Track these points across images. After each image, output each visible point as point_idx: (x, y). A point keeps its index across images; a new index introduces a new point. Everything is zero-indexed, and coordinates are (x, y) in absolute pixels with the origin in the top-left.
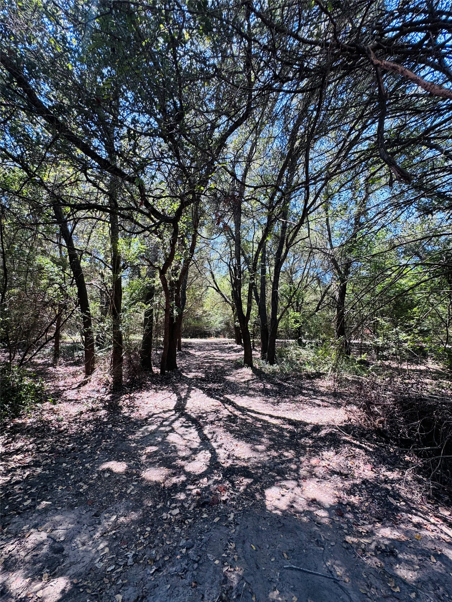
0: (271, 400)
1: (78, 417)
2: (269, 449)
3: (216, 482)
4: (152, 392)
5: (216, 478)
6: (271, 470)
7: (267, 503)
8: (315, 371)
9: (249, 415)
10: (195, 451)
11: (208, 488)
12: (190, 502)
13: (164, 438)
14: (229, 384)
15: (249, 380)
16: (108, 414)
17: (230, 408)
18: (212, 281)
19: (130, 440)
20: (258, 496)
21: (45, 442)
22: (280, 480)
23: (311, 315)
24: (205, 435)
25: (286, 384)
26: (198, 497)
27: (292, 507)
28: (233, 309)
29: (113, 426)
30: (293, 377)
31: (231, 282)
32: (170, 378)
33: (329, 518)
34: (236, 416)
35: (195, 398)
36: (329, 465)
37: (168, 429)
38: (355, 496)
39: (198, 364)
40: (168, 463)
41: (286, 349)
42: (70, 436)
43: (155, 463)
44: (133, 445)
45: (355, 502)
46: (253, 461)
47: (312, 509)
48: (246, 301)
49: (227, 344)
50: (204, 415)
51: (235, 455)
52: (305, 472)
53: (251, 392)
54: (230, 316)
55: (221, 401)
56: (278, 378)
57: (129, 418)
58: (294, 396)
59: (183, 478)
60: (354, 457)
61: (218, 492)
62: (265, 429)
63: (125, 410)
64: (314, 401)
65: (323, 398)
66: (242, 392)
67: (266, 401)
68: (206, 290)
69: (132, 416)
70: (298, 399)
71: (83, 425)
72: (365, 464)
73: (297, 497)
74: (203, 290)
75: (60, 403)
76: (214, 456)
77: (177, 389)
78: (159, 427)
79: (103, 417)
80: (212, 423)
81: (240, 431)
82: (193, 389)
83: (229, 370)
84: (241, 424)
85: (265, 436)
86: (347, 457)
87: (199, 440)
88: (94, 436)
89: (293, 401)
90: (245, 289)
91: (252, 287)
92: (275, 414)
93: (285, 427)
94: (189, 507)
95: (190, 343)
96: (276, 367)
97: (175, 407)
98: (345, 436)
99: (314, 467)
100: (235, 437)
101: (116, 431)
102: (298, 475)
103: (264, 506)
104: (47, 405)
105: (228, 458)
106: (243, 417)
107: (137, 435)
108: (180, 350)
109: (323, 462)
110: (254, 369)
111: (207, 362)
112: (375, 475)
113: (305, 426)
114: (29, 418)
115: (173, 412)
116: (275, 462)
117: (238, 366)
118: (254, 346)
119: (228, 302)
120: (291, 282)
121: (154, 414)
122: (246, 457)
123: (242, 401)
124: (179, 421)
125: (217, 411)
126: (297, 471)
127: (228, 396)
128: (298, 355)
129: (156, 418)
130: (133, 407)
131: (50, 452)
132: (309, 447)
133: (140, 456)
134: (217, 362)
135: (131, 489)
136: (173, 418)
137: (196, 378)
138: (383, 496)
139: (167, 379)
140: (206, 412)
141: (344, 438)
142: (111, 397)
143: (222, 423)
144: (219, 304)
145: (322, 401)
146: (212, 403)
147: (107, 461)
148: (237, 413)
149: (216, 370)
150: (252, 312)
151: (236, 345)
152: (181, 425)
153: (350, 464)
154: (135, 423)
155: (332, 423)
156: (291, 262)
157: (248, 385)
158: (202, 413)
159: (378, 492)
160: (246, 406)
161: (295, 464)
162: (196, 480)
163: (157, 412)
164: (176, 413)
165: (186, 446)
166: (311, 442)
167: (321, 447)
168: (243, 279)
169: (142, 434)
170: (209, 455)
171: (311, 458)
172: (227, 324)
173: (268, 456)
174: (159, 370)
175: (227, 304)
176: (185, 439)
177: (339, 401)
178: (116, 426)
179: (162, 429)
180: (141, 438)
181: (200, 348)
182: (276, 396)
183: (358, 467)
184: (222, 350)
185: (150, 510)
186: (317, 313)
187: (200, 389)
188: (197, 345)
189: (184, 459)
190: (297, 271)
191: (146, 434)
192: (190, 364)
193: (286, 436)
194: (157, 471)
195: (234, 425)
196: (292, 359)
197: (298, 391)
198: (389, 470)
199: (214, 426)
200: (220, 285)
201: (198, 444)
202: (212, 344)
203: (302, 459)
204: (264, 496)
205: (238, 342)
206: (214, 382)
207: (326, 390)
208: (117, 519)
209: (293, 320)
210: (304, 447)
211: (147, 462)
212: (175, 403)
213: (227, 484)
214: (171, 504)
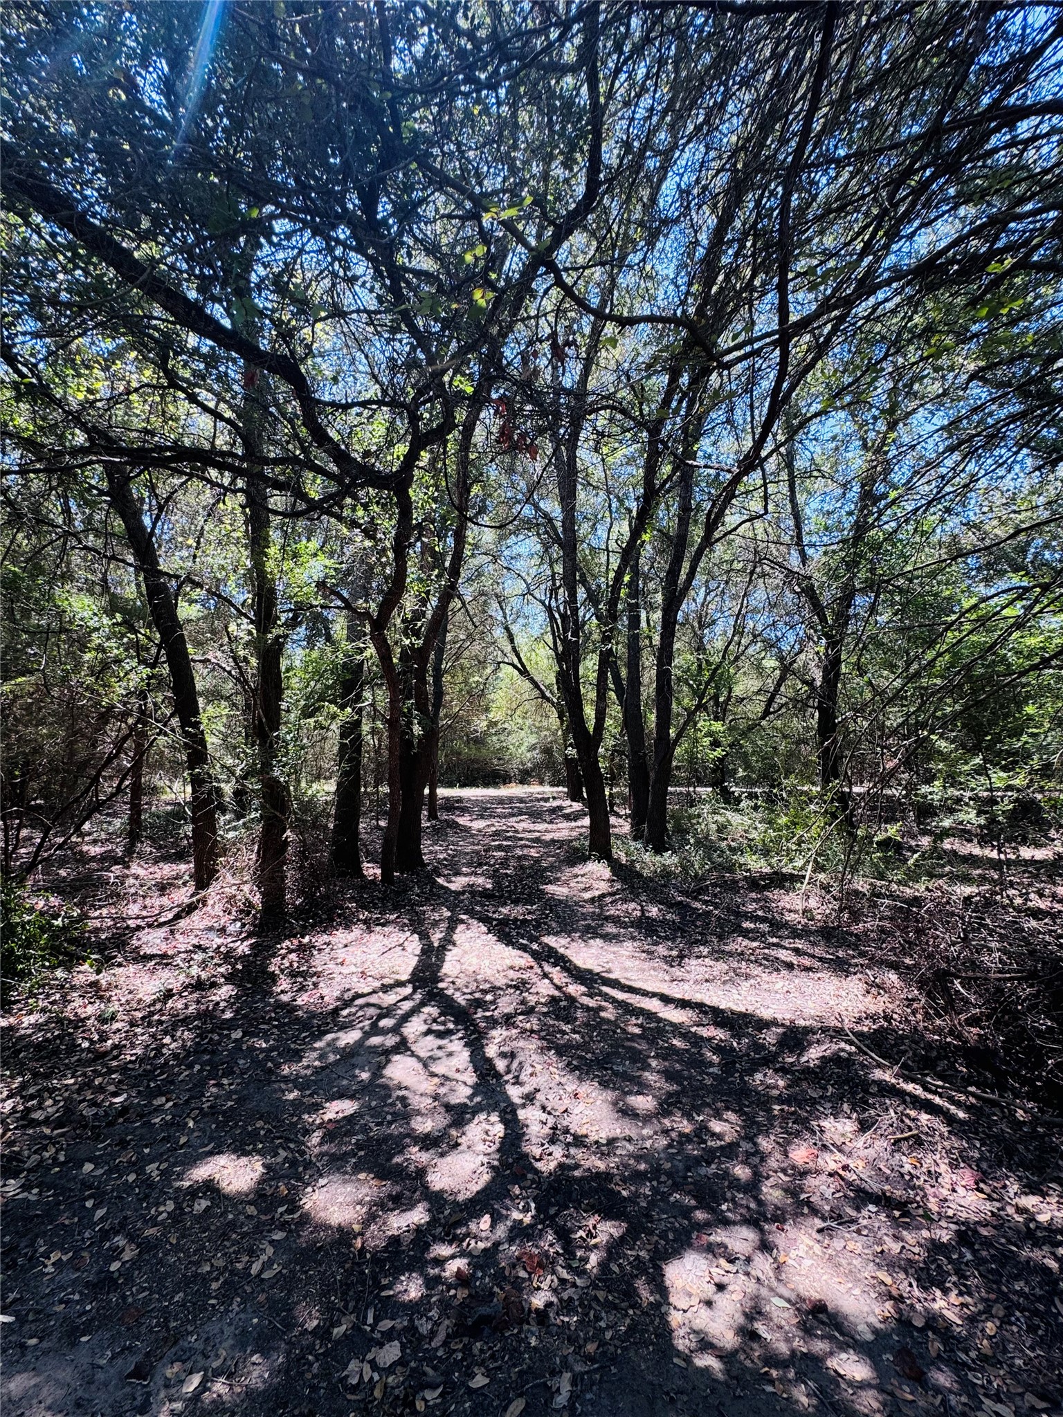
0: (661, 950)
1: (158, 1006)
2: (666, 1107)
3: (519, 1233)
4: (357, 931)
5: (516, 1215)
6: (676, 1187)
7: (675, 1318)
8: (767, 870)
9: (606, 997)
10: (460, 1115)
11: (491, 1254)
12: (434, 1313)
13: (378, 1071)
14: (553, 905)
15: (603, 896)
16: (237, 997)
17: (556, 973)
18: (508, 649)
19: (285, 1079)
20: (646, 1294)
21: (52, 1091)
22: (708, 1224)
23: (750, 728)
24: (489, 1061)
25: (697, 905)
26: (462, 1294)
27: (754, 1336)
28: (560, 717)
29: (245, 1034)
30: (715, 885)
31: (555, 649)
32: (405, 891)
33: (880, 1389)
34: (571, 999)
35: (467, 946)
36: (845, 1168)
37: (391, 1041)
38: (945, 1292)
39: (477, 853)
40: (382, 1160)
41: (691, 811)
42: (123, 1069)
43: (343, 1157)
44: (291, 1096)
45: (949, 1315)
46: (625, 1149)
47: (820, 1346)
48: (592, 695)
49: (546, 800)
50: (489, 997)
51: (574, 1128)
52: (778, 1193)
53: (611, 929)
54: (555, 734)
55: (535, 955)
56: (676, 887)
57: (290, 1008)
58: (721, 938)
59: (418, 1216)
60: (918, 1142)
61: (523, 1274)
62: (652, 1042)
63: (284, 984)
64: (774, 953)
65: (799, 944)
66: (588, 927)
67: (649, 952)
68: (495, 671)
69: (299, 1002)
70: (731, 947)
71: (166, 1033)
72: (954, 1166)
73: (764, 1292)
74: (489, 671)
75: (120, 965)
76: (514, 1133)
77: (421, 922)
78: (367, 1035)
79: (223, 1004)
80: (508, 1020)
81: (584, 1046)
82: (462, 922)
83: (552, 868)
84: (587, 1025)
85: (654, 1063)
86: (897, 1141)
87: (471, 1078)
88: (190, 1066)
89: (719, 955)
90: (589, 666)
91: (607, 661)
92: (676, 992)
93: (705, 1032)
94: (433, 1333)
95: (460, 800)
96: (669, 859)
97: (413, 974)
98: (879, 1066)
99: (804, 1174)
100: (570, 1068)
101: (252, 1049)
102: (760, 1203)
103: (665, 1332)
104: (85, 973)
105: (553, 1140)
106: (591, 1003)
107: (305, 1062)
108: (435, 818)
109: (827, 1156)
110: (615, 865)
111: (499, 848)
112: (988, 1207)
113: (760, 1030)
114: (30, 1013)
115: (408, 990)
116: (688, 1157)
117: (575, 856)
118: (612, 805)
119: (548, 700)
120: (701, 648)
121: (358, 996)
122: (603, 1136)
123: (587, 955)
124: (423, 1017)
125: (521, 986)
126: (752, 1187)
127: (550, 940)
128: (722, 828)
129: (361, 1007)
130: (304, 975)
131: (59, 1124)
132: (780, 1100)
133: (307, 1132)
134: (522, 847)
135: (264, 1258)
136: (407, 1006)
137: (471, 890)
138: (1039, 1299)
139: (398, 893)
140: (494, 989)
141: (878, 1074)
142: (252, 947)
143: (534, 1023)
144: (527, 706)
145: (797, 951)
146: (508, 962)
147: (211, 1154)
148: (575, 989)
149: (522, 867)
150: (609, 722)
151: (568, 802)
152: (424, 1028)
153: (908, 1167)
154: (305, 1025)
155: (833, 1023)
156: (700, 600)
157: (601, 907)
158: (485, 992)
159: (1017, 1278)
160: (597, 969)
161: (745, 1163)
162: (459, 1224)
163: (367, 990)
164: (414, 991)
165: (436, 1097)
166: (781, 1083)
167: (814, 1102)
168: (585, 642)
169: (321, 1058)
170: (499, 1130)
171: (789, 1143)
172: (547, 751)
173: (666, 1132)
174: (379, 871)
175: (546, 705)
176: (433, 1075)
177: (841, 954)
178: (253, 1035)
179: (375, 1040)
180: (318, 1071)
181: (484, 810)
182: (673, 940)
183: (934, 1176)
184: (536, 815)
185: (311, 1349)
186: (764, 723)
187: (480, 920)
188: (476, 803)
189: (428, 1142)
190: (714, 622)
191: (332, 1058)
192: (458, 853)
193: (711, 1064)
194: (349, 1188)
195: (567, 1028)
196: (707, 837)
197: (732, 925)
198: (1031, 1188)
199: (514, 1031)
200: (529, 660)
201: (469, 1091)
202: (511, 800)
203: (765, 1144)
204: (662, 1290)
205: (574, 796)
206: (516, 902)
207: (804, 921)
208: (203, 1387)
209: (707, 741)
210: (764, 1101)
211: (322, 1154)
212: (414, 961)
213: (549, 1242)
214: (377, 1319)
